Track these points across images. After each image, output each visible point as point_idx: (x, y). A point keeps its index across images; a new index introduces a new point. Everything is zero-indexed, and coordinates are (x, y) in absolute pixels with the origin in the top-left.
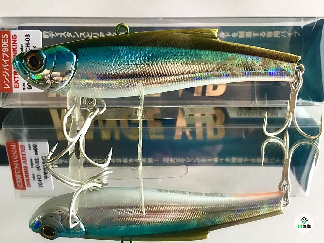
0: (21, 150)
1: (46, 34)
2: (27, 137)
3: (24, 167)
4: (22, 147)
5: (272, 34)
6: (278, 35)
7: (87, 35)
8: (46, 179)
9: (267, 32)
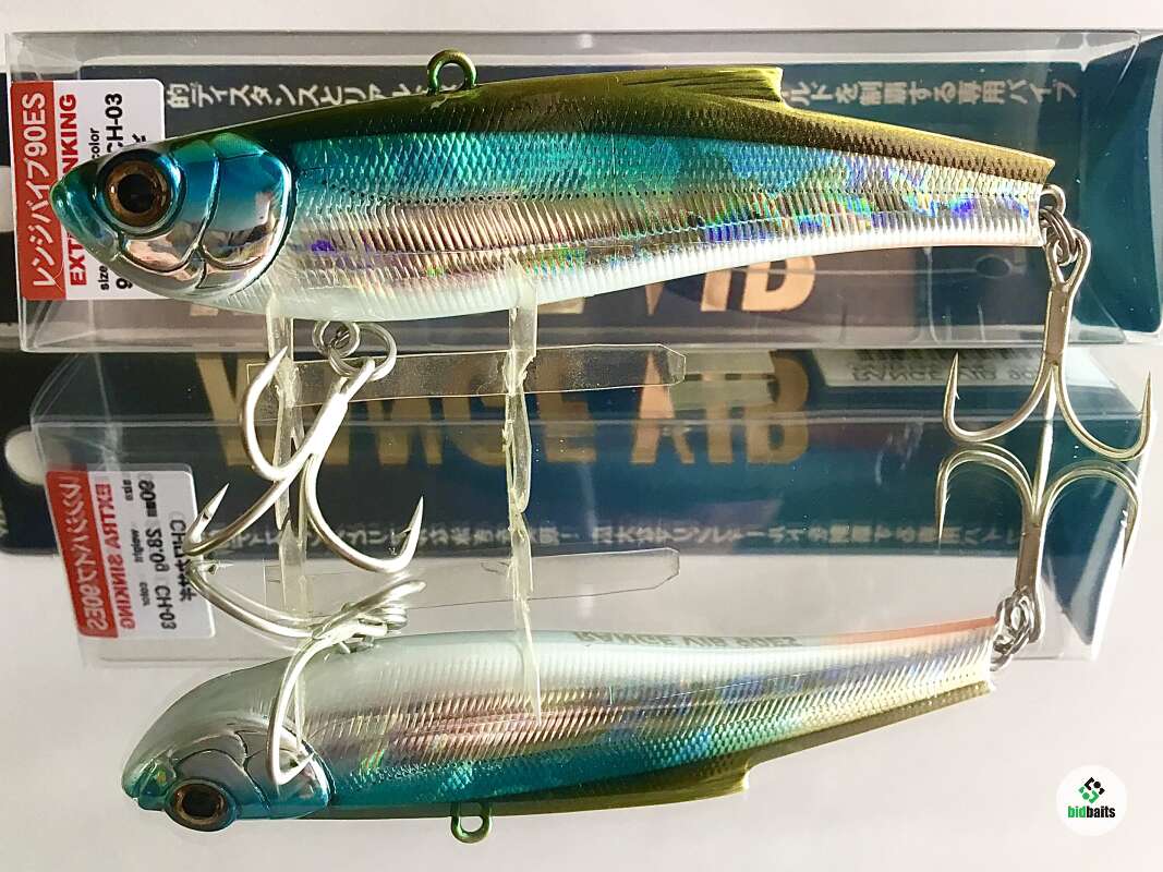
0: (99, 500)
1: (179, 91)
2: (117, 454)
3: (112, 559)
4: (100, 490)
5: (977, 92)
6: (999, 96)
7: (325, 95)
8: (186, 601)
9: (961, 83)
